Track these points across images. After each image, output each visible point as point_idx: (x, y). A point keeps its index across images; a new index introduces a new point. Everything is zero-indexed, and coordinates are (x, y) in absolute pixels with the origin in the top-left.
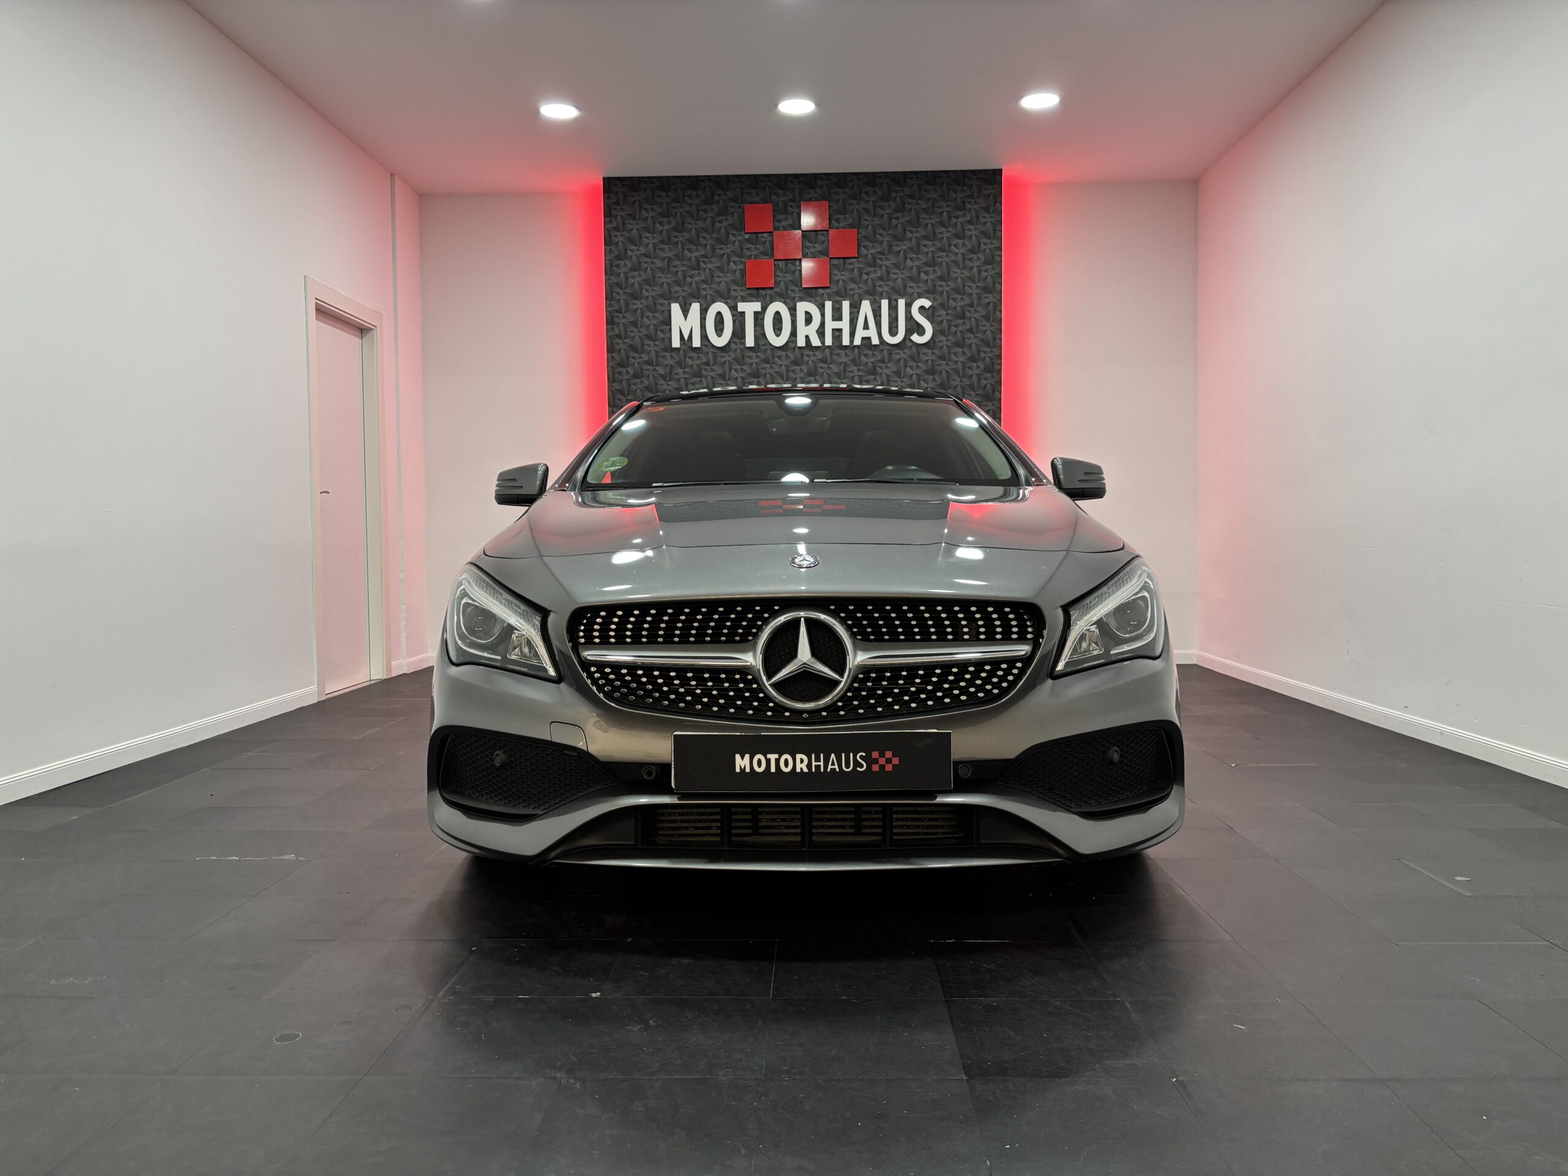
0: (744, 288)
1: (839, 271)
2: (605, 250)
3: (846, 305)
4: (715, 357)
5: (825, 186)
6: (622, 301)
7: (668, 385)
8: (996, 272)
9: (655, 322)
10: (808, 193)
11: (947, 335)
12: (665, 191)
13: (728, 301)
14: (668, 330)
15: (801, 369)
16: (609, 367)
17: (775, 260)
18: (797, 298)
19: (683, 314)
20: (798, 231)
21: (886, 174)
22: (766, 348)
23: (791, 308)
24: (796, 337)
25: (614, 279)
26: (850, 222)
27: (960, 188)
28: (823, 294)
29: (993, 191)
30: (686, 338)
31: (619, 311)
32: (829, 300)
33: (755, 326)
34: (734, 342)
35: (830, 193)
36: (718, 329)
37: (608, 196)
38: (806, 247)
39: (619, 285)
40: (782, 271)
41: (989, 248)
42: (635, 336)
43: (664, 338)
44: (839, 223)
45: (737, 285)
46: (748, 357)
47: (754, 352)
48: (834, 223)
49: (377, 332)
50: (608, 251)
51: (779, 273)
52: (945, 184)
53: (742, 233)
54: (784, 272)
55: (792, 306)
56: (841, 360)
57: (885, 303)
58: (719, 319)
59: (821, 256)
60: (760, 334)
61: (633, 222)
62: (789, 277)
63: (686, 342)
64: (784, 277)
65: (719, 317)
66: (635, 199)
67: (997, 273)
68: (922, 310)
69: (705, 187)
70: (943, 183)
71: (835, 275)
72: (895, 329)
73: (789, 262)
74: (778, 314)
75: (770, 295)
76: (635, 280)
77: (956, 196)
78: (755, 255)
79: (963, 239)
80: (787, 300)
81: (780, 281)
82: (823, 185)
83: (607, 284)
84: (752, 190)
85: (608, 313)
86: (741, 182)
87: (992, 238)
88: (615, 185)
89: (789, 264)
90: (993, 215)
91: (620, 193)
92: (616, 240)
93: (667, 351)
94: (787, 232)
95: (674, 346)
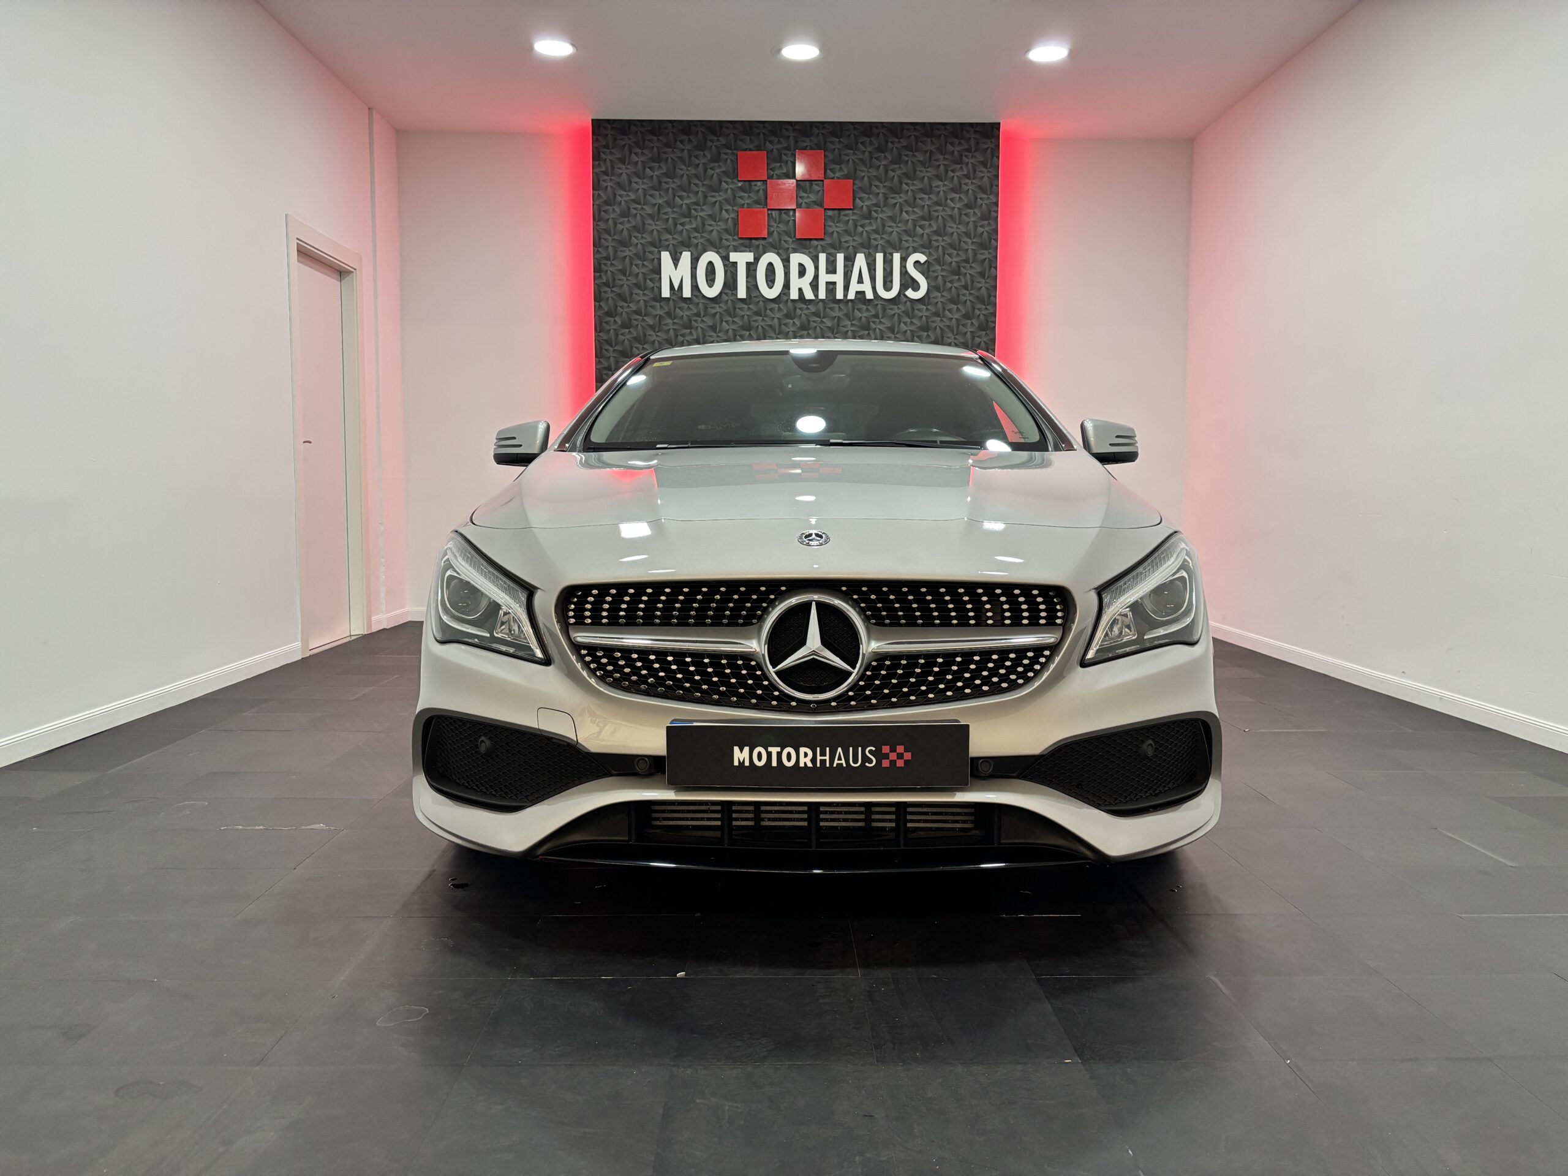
0: (736, 237)
1: (834, 222)
2: (593, 195)
3: (840, 258)
4: (706, 308)
5: (820, 134)
6: (610, 247)
7: (657, 336)
8: (991, 228)
9: (644, 270)
10: (803, 141)
11: (941, 289)
12: (655, 135)
13: (720, 250)
14: (657, 279)
15: (794, 322)
16: (597, 317)
17: (768, 210)
18: (790, 249)
19: (674, 263)
20: (792, 180)
21: (883, 125)
22: (758, 300)
23: (785, 259)
24: (789, 289)
25: (602, 226)
26: (846, 172)
27: (958, 141)
28: (817, 246)
29: (992, 146)
30: (676, 289)
31: (607, 258)
32: (823, 252)
33: (747, 278)
34: (726, 294)
35: (825, 142)
36: (708, 279)
37: (597, 139)
38: (800, 197)
39: (608, 232)
40: (775, 221)
41: (985, 204)
42: (623, 285)
43: (653, 287)
44: (834, 174)
45: (730, 235)
46: (739, 309)
47: (746, 304)
48: (829, 172)
49: (356, 276)
50: (596, 195)
51: (773, 223)
52: (942, 136)
53: (734, 180)
54: (777, 221)
55: (785, 257)
56: (834, 314)
57: (880, 257)
58: (711, 269)
59: (816, 206)
60: (752, 286)
61: (624, 167)
62: (782, 227)
63: (676, 291)
64: (777, 227)
65: (711, 267)
66: (624, 143)
67: (993, 229)
68: (917, 265)
69: (697, 132)
70: (940, 135)
71: (829, 226)
72: (888, 283)
73: (783, 212)
74: (770, 265)
75: (763, 245)
76: (625, 226)
77: (952, 149)
78: (747, 203)
79: (960, 193)
80: (780, 251)
81: (773, 231)
82: (818, 134)
83: (595, 230)
84: (745, 137)
85: (596, 260)
86: (735, 128)
87: (989, 193)
88: (604, 128)
89: (783, 214)
90: (990, 170)
91: (609, 136)
92: (605, 184)
93: (657, 302)
94: (782, 180)
95: (663, 296)
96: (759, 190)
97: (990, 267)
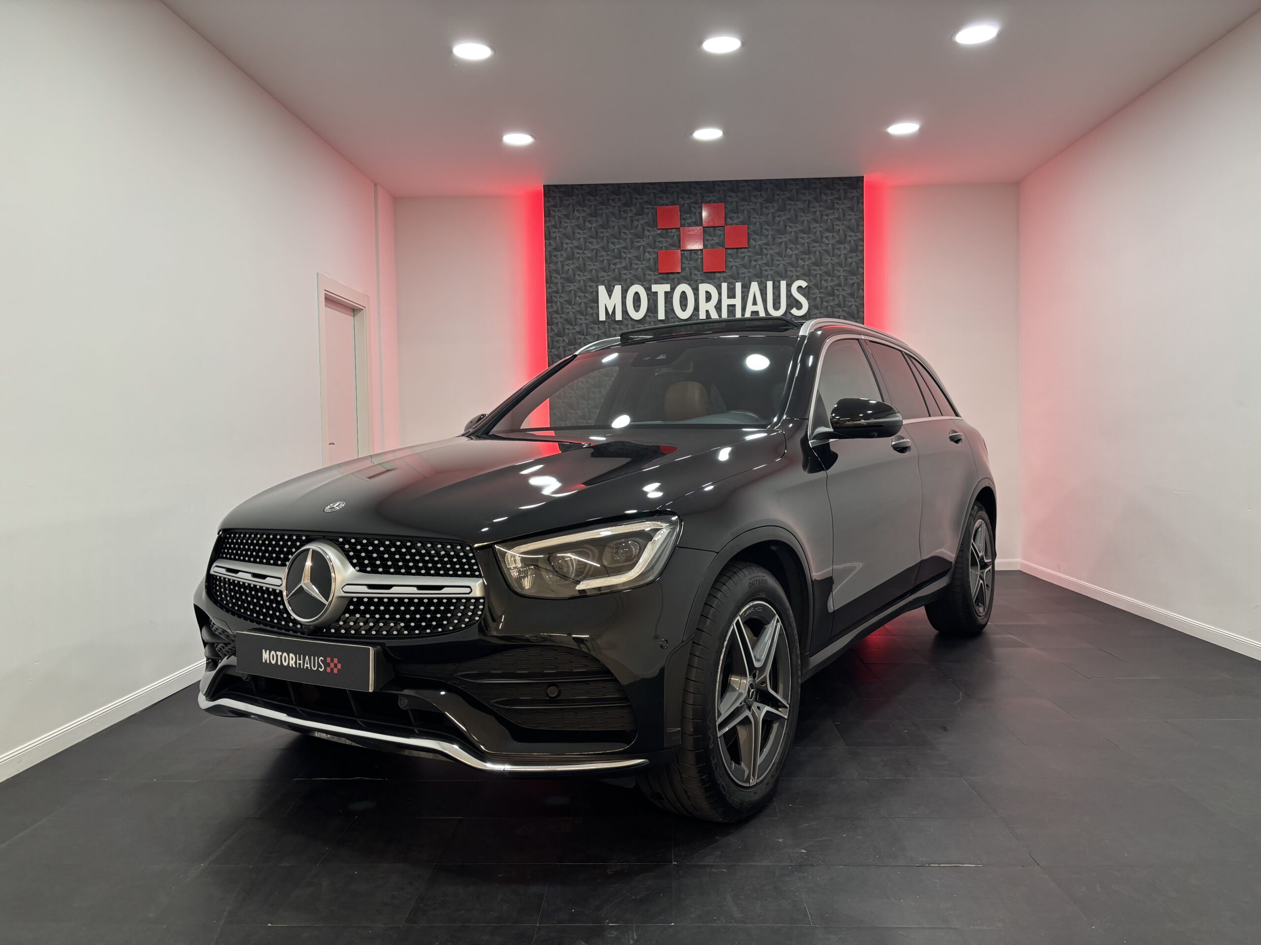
0: (655, 273)
1: (733, 258)
2: (545, 244)
3: (738, 286)
4: (634, 328)
5: (721, 191)
6: (559, 284)
8: (858, 259)
9: (585, 300)
10: (708, 197)
11: (820, 308)
12: (592, 195)
13: (644, 283)
14: (596, 306)
16: (549, 337)
17: (681, 250)
18: (699, 281)
19: (608, 294)
20: (700, 227)
21: (770, 181)
22: (674, 320)
24: (698, 311)
25: (553, 267)
26: (742, 219)
27: (830, 192)
28: (720, 277)
29: (857, 195)
30: (610, 313)
31: (557, 292)
32: (725, 282)
33: (665, 303)
34: (648, 316)
35: (725, 197)
36: (635, 305)
37: (548, 200)
38: (706, 240)
39: (557, 271)
40: (687, 260)
42: (569, 312)
43: (593, 313)
44: (733, 221)
45: (652, 271)
47: (665, 324)
48: (728, 220)
49: (365, 311)
50: (547, 244)
51: (685, 261)
52: (818, 189)
53: (655, 229)
54: (689, 259)
55: (695, 287)
57: (770, 284)
58: (637, 298)
59: (719, 247)
60: (670, 310)
61: (569, 221)
62: (693, 264)
63: (610, 316)
64: (689, 264)
65: (637, 294)
66: (569, 203)
67: (860, 260)
69: (625, 193)
70: (816, 188)
71: (729, 262)
72: (777, 304)
73: (693, 252)
74: (684, 293)
75: (677, 278)
76: (570, 267)
77: (826, 198)
78: (665, 246)
79: (833, 232)
81: (685, 267)
82: (720, 190)
84: (663, 195)
85: (548, 294)
86: (654, 188)
87: (856, 231)
88: (553, 191)
90: (857, 213)
91: (557, 198)
92: (555, 235)
93: (595, 324)
94: (691, 228)
95: (600, 319)
96: (674, 236)
97: (859, 289)
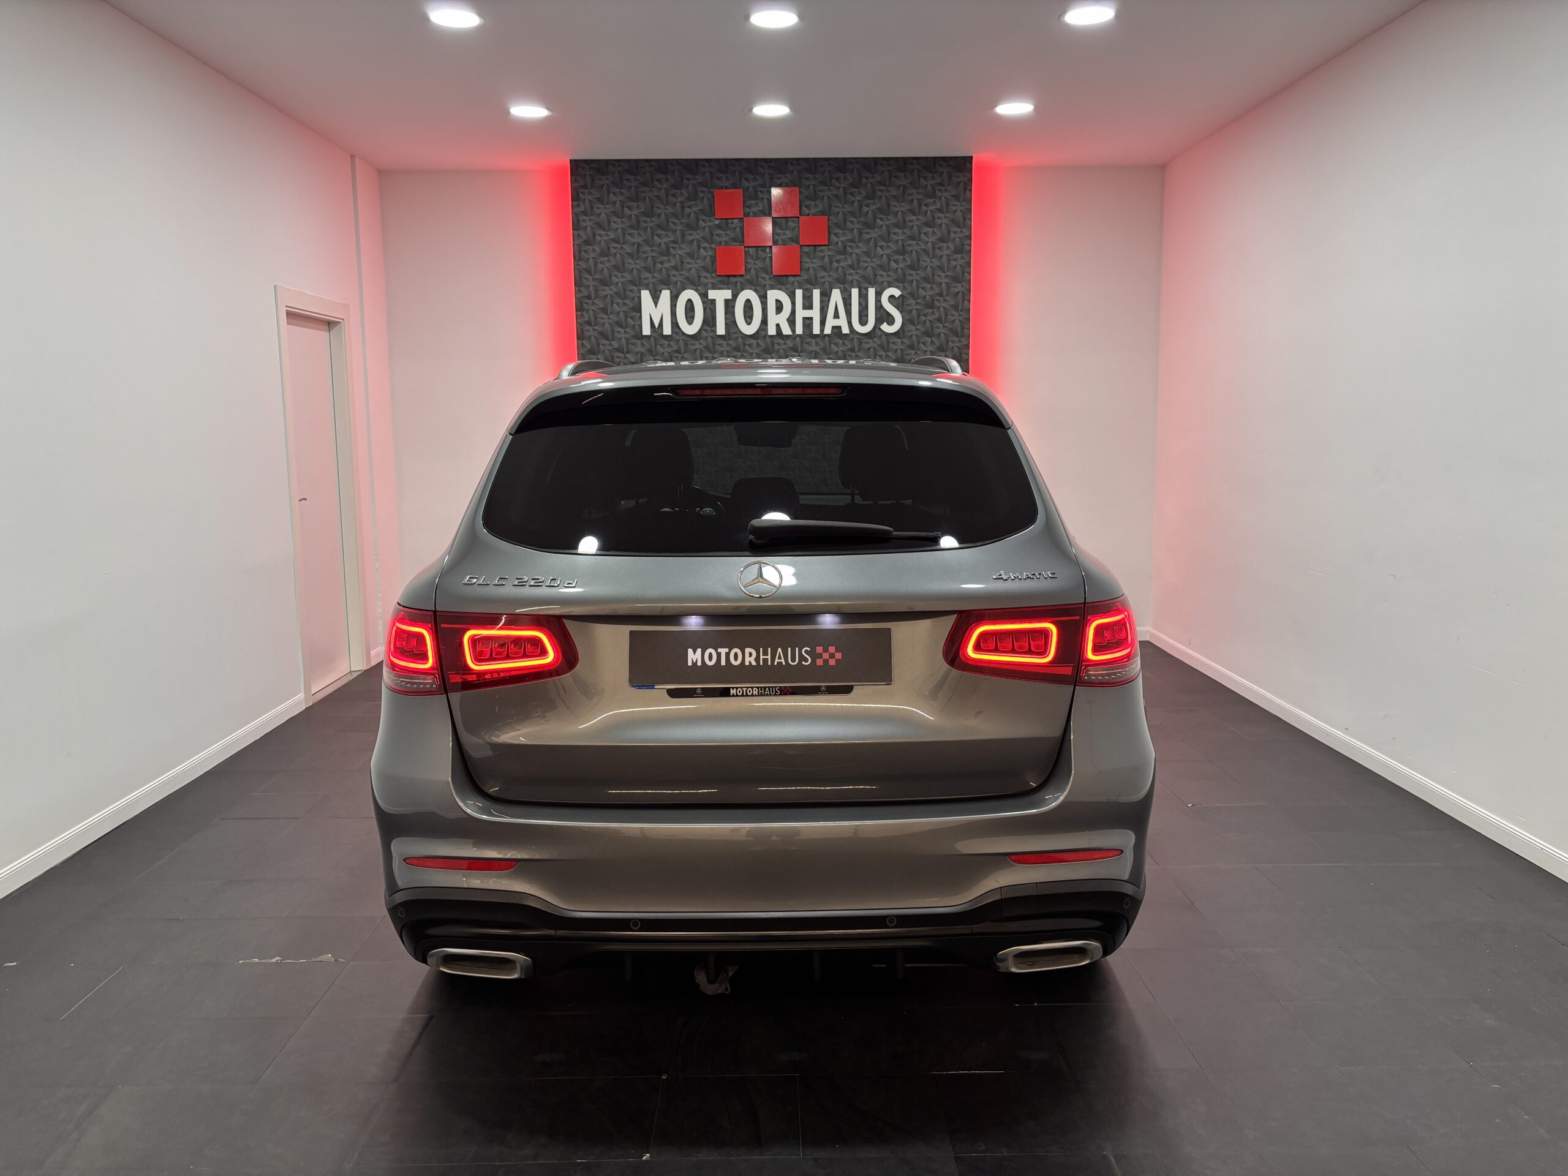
0: (713, 275)
1: (810, 258)
2: (573, 235)
3: (816, 293)
4: (686, 345)
5: (795, 171)
6: (591, 286)
8: (963, 261)
9: (625, 309)
10: (779, 178)
11: (916, 323)
12: (633, 175)
13: (698, 288)
14: (638, 317)
16: (580, 355)
17: (745, 247)
18: (768, 286)
19: (654, 301)
20: (768, 217)
21: (857, 160)
22: (736, 336)
23: (761, 296)
24: (767, 325)
25: (583, 265)
26: (821, 209)
27: (931, 175)
28: (794, 282)
29: (964, 179)
30: (657, 326)
31: (589, 297)
32: (800, 288)
33: (726, 314)
34: (704, 330)
35: (801, 179)
36: (688, 317)
37: (575, 179)
38: (776, 234)
39: (588, 271)
40: (753, 259)
41: (958, 237)
42: (605, 323)
43: (634, 325)
44: (809, 210)
45: (708, 273)
46: (719, 345)
47: (725, 340)
48: (805, 210)
49: (344, 326)
50: (576, 236)
51: (750, 260)
52: (915, 170)
53: (711, 218)
55: (762, 293)
56: (811, 349)
57: (855, 292)
58: (690, 307)
59: (792, 243)
60: (731, 322)
61: (601, 206)
62: (759, 264)
63: (657, 329)
64: (754, 264)
65: (690, 302)
66: (603, 183)
67: (966, 263)
68: (891, 299)
69: (674, 171)
70: (913, 170)
71: (806, 262)
72: (864, 317)
73: (760, 248)
74: (748, 301)
75: (740, 282)
76: (605, 265)
77: (926, 183)
78: (725, 241)
79: (933, 227)
80: (757, 288)
81: (750, 268)
82: (793, 170)
83: (576, 269)
84: (720, 175)
85: (577, 299)
86: (710, 166)
87: (962, 227)
88: (583, 168)
89: (760, 252)
90: (963, 203)
91: (587, 176)
92: (584, 224)
93: (638, 339)
94: (758, 218)
95: (644, 333)
96: (736, 227)
97: (964, 300)
